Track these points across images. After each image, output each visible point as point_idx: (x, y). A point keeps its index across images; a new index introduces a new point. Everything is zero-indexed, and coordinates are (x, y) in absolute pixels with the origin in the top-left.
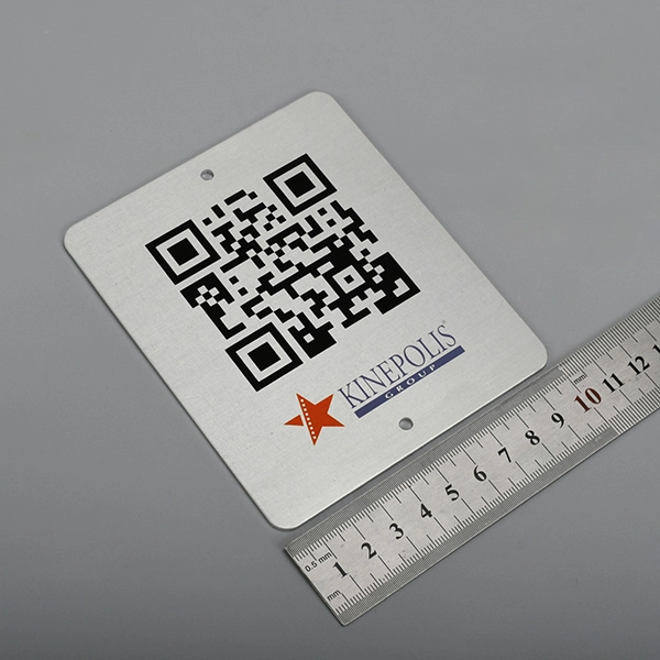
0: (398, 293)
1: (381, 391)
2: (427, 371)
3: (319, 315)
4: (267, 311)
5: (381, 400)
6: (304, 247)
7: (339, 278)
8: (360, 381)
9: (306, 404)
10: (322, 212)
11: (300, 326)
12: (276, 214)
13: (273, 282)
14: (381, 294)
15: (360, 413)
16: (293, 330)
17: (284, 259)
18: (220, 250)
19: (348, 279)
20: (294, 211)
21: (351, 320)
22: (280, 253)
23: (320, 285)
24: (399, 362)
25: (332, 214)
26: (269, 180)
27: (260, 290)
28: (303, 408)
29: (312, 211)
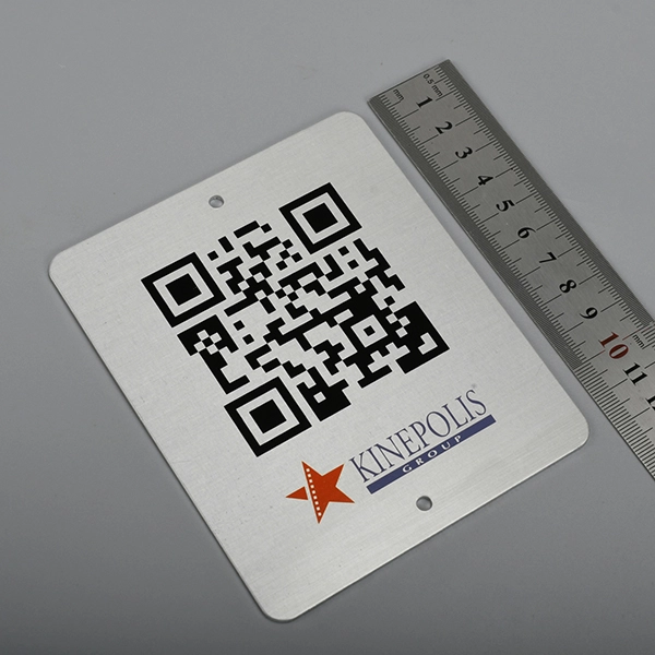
0: (423, 350)
1: (398, 463)
2: (452, 442)
3: (333, 371)
4: (274, 364)
5: (398, 474)
6: (321, 291)
7: (358, 329)
8: (376, 451)
9: (312, 475)
10: (344, 251)
11: (311, 383)
12: (291, 251)
13: (283, 330)
14: (405, 350)
15: (373, 488)
16: (302, 387)
17: (297, 304)
18: (225, 290)
19: (370, 330)
20: (312, 248)
21: (368, 378)
22: (293, 297)
23: (336, 335)
24: (421, 431)
25: (355, 254)
26: (286, 211)
27: (268, 338)
28: (308, 479)
29: (332, 249)
